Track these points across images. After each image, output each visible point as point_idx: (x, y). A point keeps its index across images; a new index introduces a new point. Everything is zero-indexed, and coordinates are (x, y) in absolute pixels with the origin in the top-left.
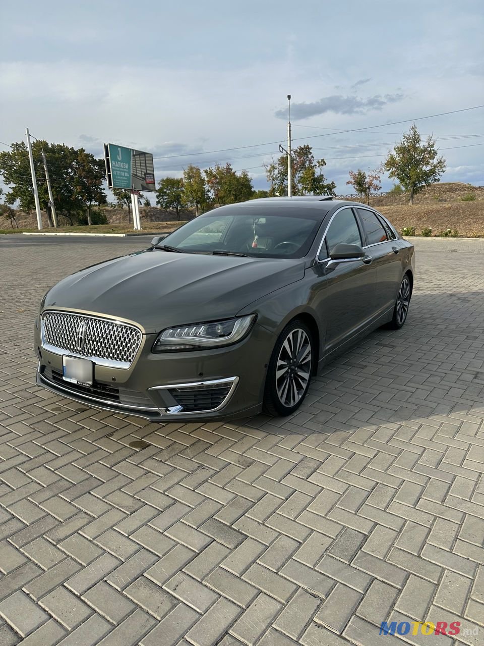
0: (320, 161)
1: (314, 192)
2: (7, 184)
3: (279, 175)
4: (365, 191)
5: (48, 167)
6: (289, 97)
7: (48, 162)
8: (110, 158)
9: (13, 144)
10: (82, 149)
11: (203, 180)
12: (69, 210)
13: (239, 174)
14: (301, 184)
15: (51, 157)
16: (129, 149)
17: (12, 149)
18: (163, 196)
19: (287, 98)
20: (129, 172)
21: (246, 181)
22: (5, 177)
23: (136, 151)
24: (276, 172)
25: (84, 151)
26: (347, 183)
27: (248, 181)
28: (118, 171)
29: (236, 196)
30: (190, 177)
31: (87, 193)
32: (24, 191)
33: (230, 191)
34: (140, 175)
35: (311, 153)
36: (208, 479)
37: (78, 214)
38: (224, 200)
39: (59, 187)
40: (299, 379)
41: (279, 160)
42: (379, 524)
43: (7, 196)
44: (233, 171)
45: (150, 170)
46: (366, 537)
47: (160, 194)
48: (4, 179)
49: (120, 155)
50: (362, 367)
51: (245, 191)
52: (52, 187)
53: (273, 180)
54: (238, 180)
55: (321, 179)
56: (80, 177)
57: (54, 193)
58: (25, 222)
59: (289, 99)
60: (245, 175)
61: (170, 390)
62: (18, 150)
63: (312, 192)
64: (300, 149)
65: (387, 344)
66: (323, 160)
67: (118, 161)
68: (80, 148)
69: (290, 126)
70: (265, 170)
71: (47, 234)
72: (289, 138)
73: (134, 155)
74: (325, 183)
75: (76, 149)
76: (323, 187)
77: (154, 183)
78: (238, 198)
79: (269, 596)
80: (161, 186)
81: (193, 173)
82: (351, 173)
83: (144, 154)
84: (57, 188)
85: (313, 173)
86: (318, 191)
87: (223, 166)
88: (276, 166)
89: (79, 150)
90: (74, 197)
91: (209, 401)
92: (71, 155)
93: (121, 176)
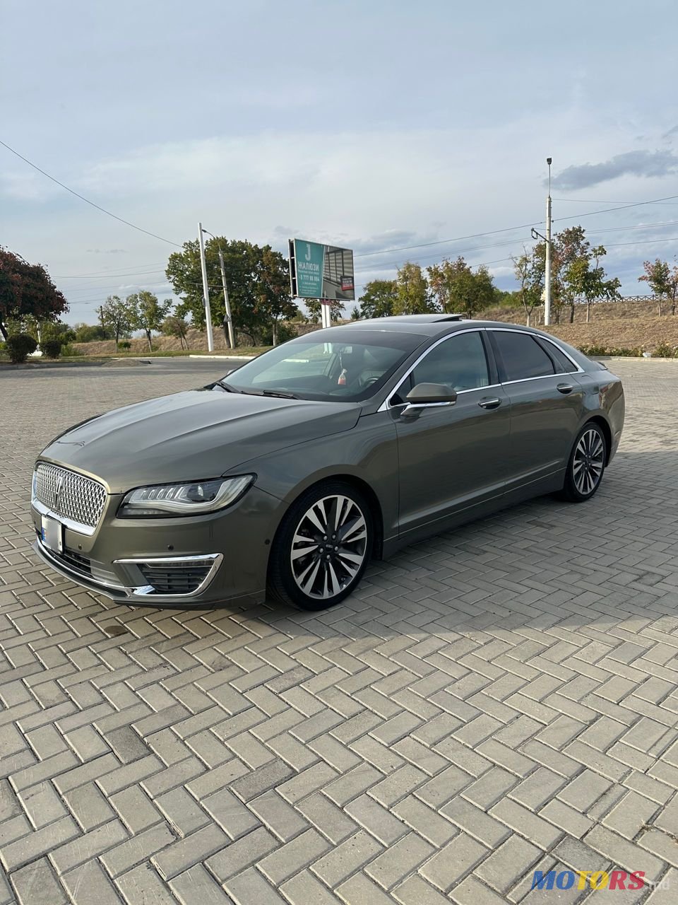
0: (597, 248)
1: (586, 293)
2: (177, 294)
3: (534, 270)
4: (668, 291)
5: (225, 270)
6: (549, 161)
7: (226, 264)
8: (295, 258)
9: (185, 244)
10: (268, 246)
11: (425, 281)
12: (250, 326)
13: (474, 271)
14: (567, 283)
15: (229, 257)
16: (320, 245)
17: (185, 250)
18: (370, 305)
19: (547, 163)
20: (320, 276)
21: (484, 281)
22: (175, 285)
23: (330, 247)
24: (529, 266)
25: (270, 248)
26: (640, 279)
27: (488, 279)
28: (305, 274)
29: (468, 302)
30: (406, 279)
31: (273, 304)
32: (196, 302)
33: (460, 295)
34: (335, 279)
35: (584, 238)
36: (160, 680)
37: (262, 331)
38: (451, 307)
39: (239, 297)
40: (342, 563)
41: (534, 249)
42: (325, 761)
43: (177, 308)
44: (466, 267)
45: (348, 272)
46: (294, 773)
47: (366, 303)
48: (174, 287)
49: (309, 254)
50: (478, 552)
51: (483, 294)
52: (230, 297)
53: (525, 277)
54: (473, 279)
55: (597, 274)
56: (264, 283)
57: (233, 304)
58: (201, 341)
59: (550, 164)
60: (484, 273)
61: (141, 566)
62: (191, 250)
63: (584, 293)
64: (566, 233)
65: (545, 522)
66: (601, 248)
67: (306, 261)
68: (266, 245)
69: (550, 202)
70: (513, 264)
71: (217, 357)
72: (548, 218)
73: (328, 253)
74: (604, 280)
75: (260, 247)
76: (601, 286)
77: (353, 289)
78: (472, 304)
79: (123, 824)
80: (367, 292)
81: (411, 273)
82: (646, 264)
83: (341, 250)
84: (236, 297)
85: (586, 267)
86: (592, 291)
87: (453, 261)
88: (530, 257)
89: (264, 247)
90: (256, 309)
91: (186, 583)
92: (255, 255)
93: (309, 281)
